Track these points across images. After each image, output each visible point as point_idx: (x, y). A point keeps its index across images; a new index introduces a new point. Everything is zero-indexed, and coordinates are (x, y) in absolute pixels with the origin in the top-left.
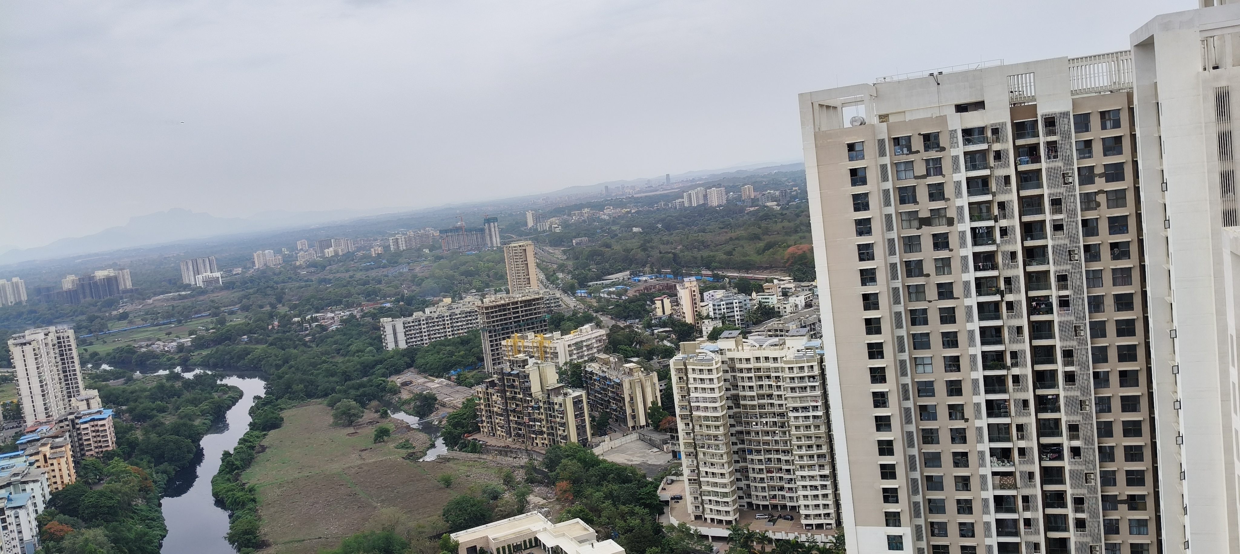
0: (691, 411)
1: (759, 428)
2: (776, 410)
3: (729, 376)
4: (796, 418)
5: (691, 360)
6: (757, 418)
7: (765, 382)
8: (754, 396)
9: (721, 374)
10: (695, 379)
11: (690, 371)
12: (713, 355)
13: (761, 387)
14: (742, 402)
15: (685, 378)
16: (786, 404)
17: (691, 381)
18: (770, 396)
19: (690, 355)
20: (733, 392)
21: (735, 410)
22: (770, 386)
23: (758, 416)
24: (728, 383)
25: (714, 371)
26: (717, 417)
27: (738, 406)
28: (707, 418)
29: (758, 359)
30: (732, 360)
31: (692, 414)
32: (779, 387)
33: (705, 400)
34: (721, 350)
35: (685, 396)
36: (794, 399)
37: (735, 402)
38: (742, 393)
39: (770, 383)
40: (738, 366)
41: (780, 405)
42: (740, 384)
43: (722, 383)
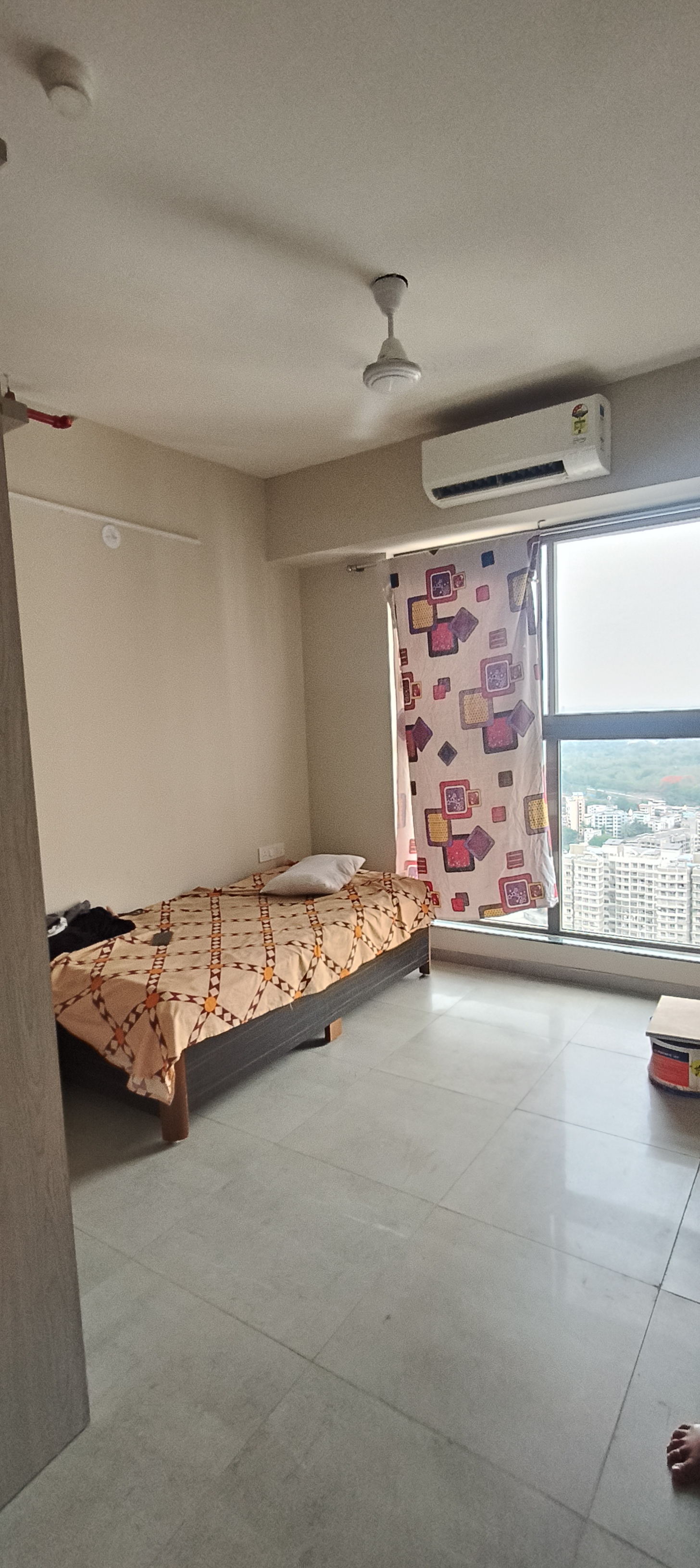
0: (573, 900)
1: (630, 921)
2: (646, 908)
3: (608, 876)
4: (663, 917)
5: (579, 860)
6: (628, 912)
7: (639, 884)
8: (628, 895)
9: (603, 873)
10: (580, 875)
11: (576, 868)
12: (597, 857)
13: (635, 887)
14: (617, 898)
15: (571, 873)
16: (655, 904)
17: (576, 876)
18: (642, 896)
19: (578, 855)
20: (610, 889)
21: (610, 904)
22: (643, 888)
23: (630, 911)
24: (606, 881)
25: (597, 871)
26: (595, 908)
27: (613, 901)
28: (586, 907)
29: (635, 865)
30: (613, 863)
31: (574, 902)
32: (650, 890)
33: (586, 892)
34: (605, 854)
35: (569, 888)
36: (663, 901)
37: (611, 897)
38: (618, 891)
39: (643, 885)
40: (617, 868)
41: (650, 905)
42: (617, 883)
43: (603, 881)
